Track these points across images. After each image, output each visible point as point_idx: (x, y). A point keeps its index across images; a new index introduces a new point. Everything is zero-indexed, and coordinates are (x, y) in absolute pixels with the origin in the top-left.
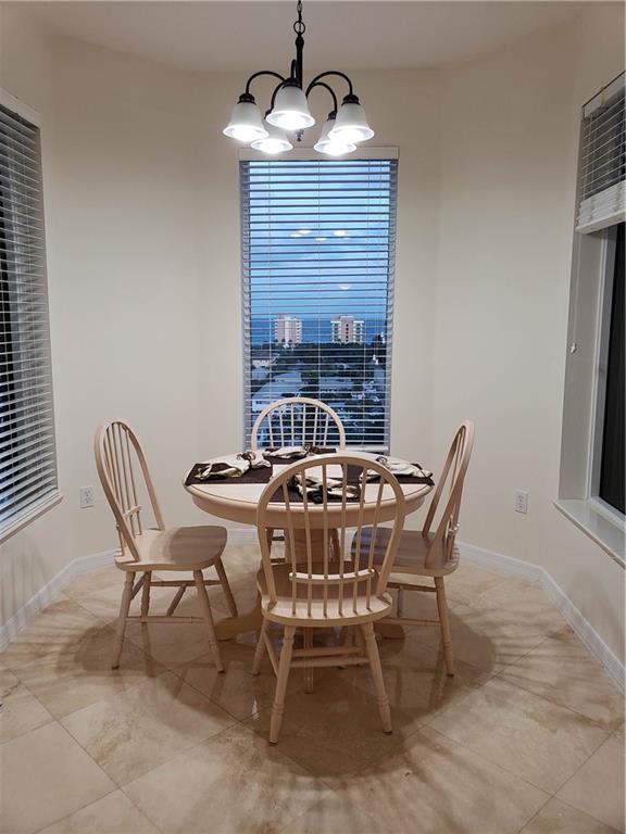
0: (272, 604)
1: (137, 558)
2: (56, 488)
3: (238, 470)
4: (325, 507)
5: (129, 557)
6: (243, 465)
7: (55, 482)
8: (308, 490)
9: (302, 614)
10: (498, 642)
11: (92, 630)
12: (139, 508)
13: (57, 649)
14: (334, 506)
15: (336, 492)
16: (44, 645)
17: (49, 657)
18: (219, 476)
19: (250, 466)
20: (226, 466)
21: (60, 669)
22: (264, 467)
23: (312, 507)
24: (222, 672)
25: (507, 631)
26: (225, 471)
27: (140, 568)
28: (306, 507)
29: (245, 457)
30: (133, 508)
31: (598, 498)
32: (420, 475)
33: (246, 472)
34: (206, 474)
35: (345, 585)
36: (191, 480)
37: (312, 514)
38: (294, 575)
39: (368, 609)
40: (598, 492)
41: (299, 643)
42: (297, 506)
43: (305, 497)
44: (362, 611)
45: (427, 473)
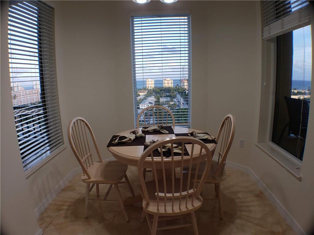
0: (148, 204)
1: (89, 178)
2: (64, 144)
3: (130, 139)
4: (173, 158)
5: (86, 177)
6: (133, 137)
7: (63, 141)
8: (163, 150)
9: (162, 210)
10: (237, 201)
11: (78, 199)
12: (91, 154)
13: (65, 207)
14: (177, 158)
15: (176, 151)
16: (61, 205)
17: (62, 211)
18: (122, 142)
19: (136, 137)
20: (125, 138)
21: (66, 217)
22: (142, 137)
23: (165, 159)
24: (128, 221)
25: (240, 195)
26: (124, 140)
27: (91, 182)
28: (162, 159)
29: (134, 132)
30: (89, 154)
31: (271, 142)
32: (210, 139)
33: (134, 140)
34: (116, 141)
35: (182, 198)
36: (110, 144)
37: (166, 163)
38: (158, 194)
39: (192, 205)
40: (271, 139)
41: (160, 224)
42: (157, 159)
43: (162, 154)
44: (190, 207)
45: (213, 138)
